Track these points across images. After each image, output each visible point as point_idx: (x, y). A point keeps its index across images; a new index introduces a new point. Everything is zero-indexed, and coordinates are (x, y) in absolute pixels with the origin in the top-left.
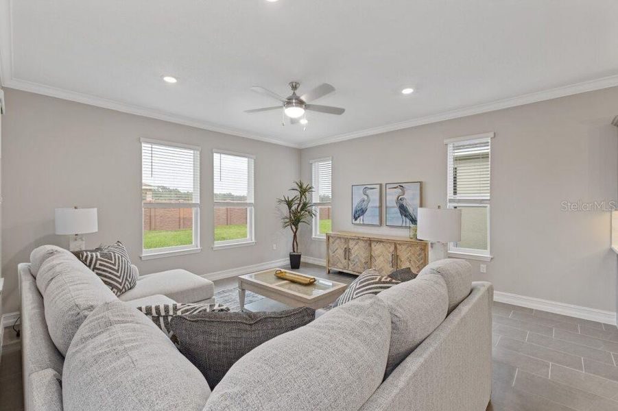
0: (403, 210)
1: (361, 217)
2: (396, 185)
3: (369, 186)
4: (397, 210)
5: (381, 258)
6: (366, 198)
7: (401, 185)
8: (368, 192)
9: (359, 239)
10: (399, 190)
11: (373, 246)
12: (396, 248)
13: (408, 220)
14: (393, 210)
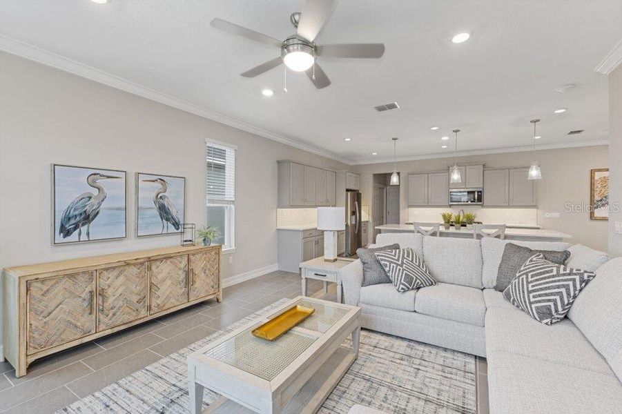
0: (164, 212)
1: (84, 229)
2: (155, 178)
3: (101, 172)
4: (156, 212)
5: (168, 282)
6: (95, 192)
7: (162, 178)
8: (101, 182)
9: (128, 264)
10: (158, 185)
11: (154, 268)
12: (189, 260)
13: (170, 224)
14: (149, 212)
